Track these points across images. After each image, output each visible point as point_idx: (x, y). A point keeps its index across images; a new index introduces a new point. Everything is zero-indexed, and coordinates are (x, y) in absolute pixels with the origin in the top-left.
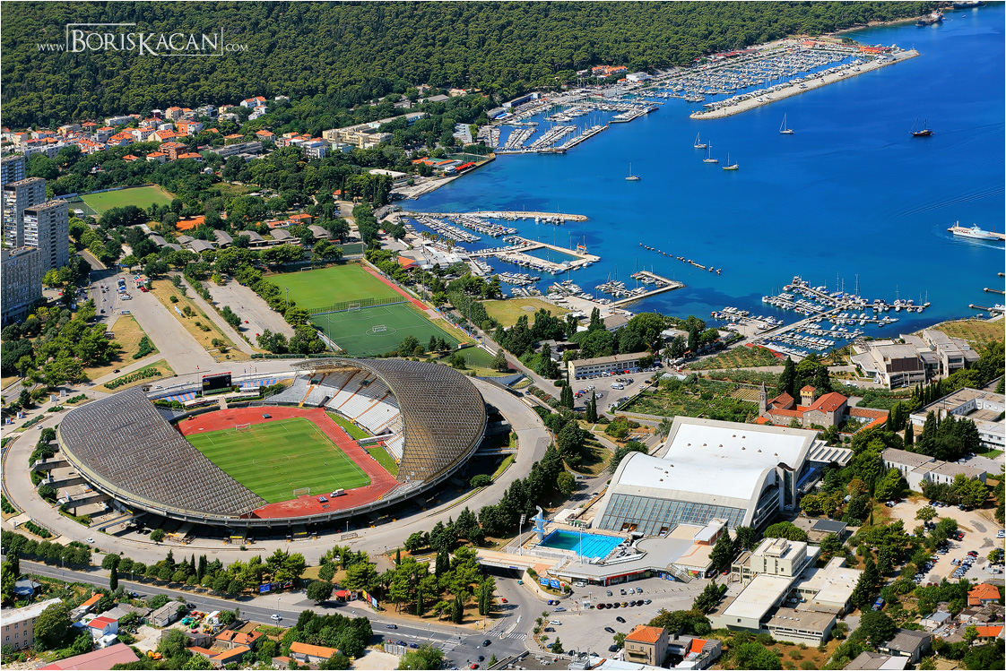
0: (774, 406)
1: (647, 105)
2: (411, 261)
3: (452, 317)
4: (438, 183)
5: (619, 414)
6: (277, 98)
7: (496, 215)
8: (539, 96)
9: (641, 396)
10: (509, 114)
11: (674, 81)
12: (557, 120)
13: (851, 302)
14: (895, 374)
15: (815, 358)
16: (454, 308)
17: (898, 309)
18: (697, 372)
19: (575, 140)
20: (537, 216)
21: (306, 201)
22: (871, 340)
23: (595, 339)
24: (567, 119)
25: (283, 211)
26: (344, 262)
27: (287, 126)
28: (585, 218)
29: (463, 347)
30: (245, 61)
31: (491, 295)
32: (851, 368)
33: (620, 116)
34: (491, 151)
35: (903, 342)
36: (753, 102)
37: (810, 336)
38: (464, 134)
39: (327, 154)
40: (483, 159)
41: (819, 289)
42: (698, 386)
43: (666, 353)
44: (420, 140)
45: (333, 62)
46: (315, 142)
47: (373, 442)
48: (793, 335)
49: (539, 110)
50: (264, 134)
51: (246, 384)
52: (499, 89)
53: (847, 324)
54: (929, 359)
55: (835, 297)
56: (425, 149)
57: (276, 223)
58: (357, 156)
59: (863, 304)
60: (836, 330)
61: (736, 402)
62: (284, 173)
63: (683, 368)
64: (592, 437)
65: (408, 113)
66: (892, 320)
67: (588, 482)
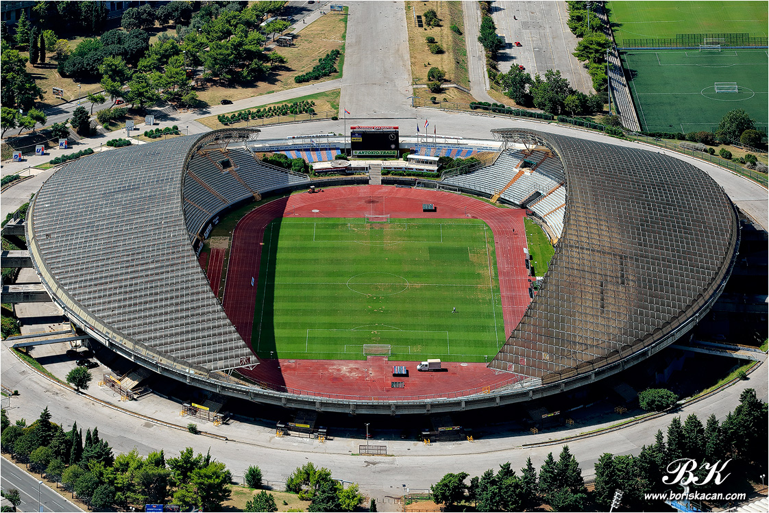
51: (424, 150)
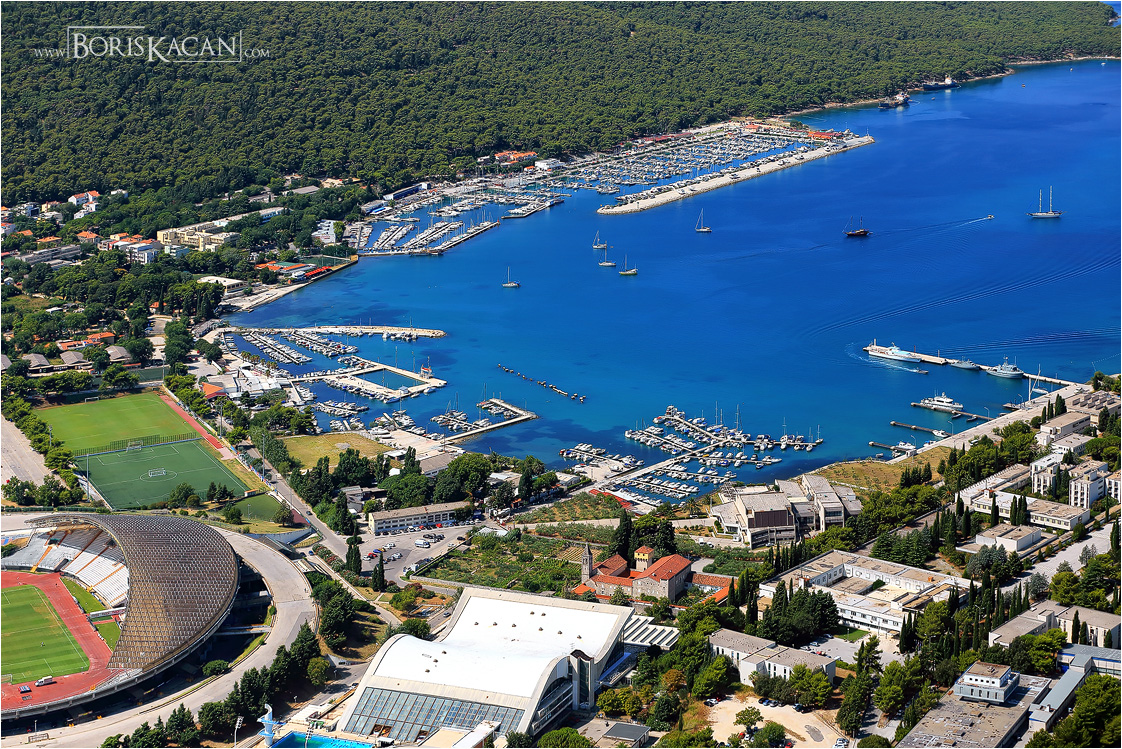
0: (600, 572)
1: (552, 197)
2: (217, 389)
3: (247, 458)
4: (281, 292)
5: (414, 579)
6: (113, 193)
7: (336, 330)
8: (429, 187)
9: (448, 556)
10: (388, 208)
11: (590, 169)
12: (443, 214)
13: (729, 438)
14: (758, 530)
15: (669, 508)
16: (253, 447)
17: (783, 447)
18: (521, 527)
19: (456, 239)
20: (386, 331)
21: (113, 316)
22: (741, 486)
23: (406, 486)
24: (454, 213)
25: (84, 328)
26: (139, 390)
27: (118, 226)
28: (442, 333)
29: (251, 495)
30: (82, 149)
31: (302, 430)
32: (710, 522)
33: (516, 211)
34: (354, 252)
35: (777, 489)
36: (674, 194)
37: (671, 480)
38: (327, 233)
39: (154, 259)
40: (341, 262)
41: (695, 421)
42: (521, 543)
43: (491, 501)
44: (273, 240)
45: (190, 148)
46: (144, 244)
47: (107, 616)
48: (651, 479)
49: (425, 203)
50: (87, 236)
52: (382, 178)
53: (720, 465)
54: (802, 511)
55: (711, 431)
56: (275, 251)
57: (69, 344)
58: (191, 261)
59: (744, 440)
60: (704, 473)
61: (560, 565)
62: (94, 283)
63: (509, 521)
64: (373, 610)
65: (265, 208)
66: (773, 460)
67: (352, 669)
